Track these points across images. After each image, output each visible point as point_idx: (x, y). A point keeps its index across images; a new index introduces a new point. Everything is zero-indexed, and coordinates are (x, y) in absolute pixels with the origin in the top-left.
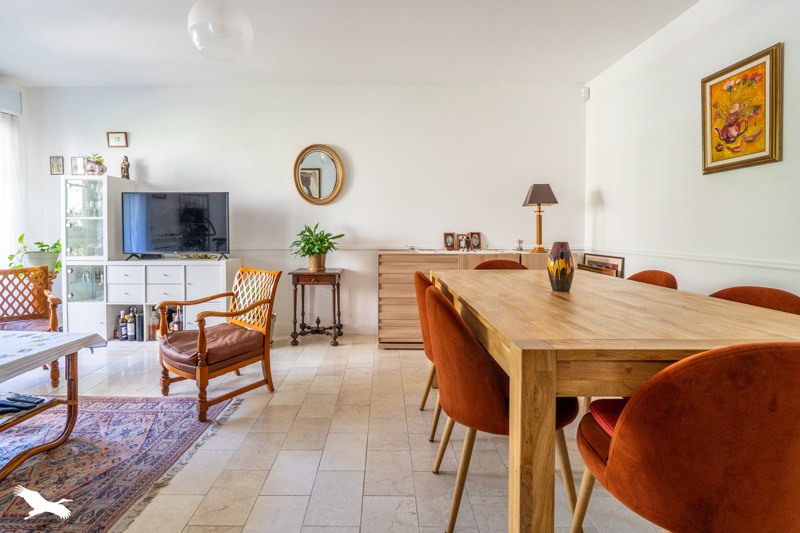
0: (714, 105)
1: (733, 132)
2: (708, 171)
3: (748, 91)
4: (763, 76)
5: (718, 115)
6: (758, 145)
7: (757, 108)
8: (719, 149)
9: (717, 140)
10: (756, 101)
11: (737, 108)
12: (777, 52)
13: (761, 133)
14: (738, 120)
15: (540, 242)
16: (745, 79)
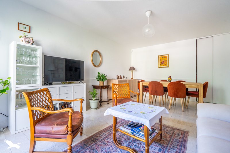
0: (160, 59)
1: (163, 63)
2: (159, 67)
3: (165, 59)
4: (167, 57)
5: (161, 61)
6: (166, 65)
7: (166, 61)
8: (161, 65)
9: (161, 64)
10: (166, 60)
11: (163, 60)
12: (168, 55)
13: (167, 64)
14: (164, 62)
15: (132, 77)
16: (165, 57)
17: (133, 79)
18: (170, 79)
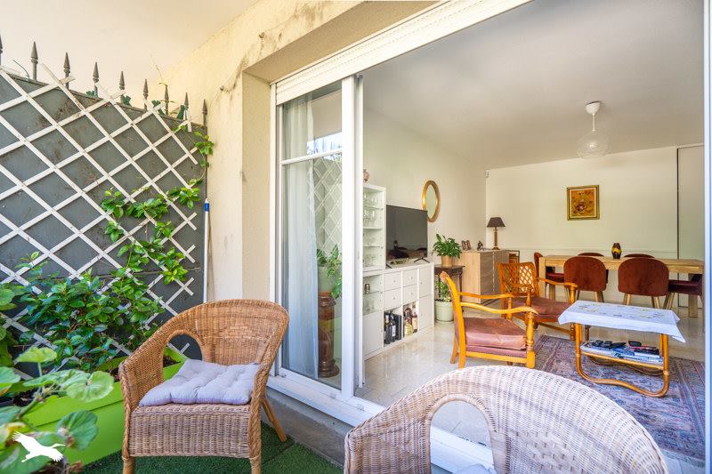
0: (573, 198)
1: (581, 208)
2: (570, 219)
3: (587, 197)
4: (593, 193)
5: (575, 201)
6: (591, 213)
7: (591, 202)
8: (575, 212)
9: (574, 210)
10: (590, 200)
11: (583, 200)
12: (597, 187)
13: (593, 210)
14: (583, 204)
15: (496, 245)
16: (586, 192)
17: (497, 249)
18: (616, 250)
